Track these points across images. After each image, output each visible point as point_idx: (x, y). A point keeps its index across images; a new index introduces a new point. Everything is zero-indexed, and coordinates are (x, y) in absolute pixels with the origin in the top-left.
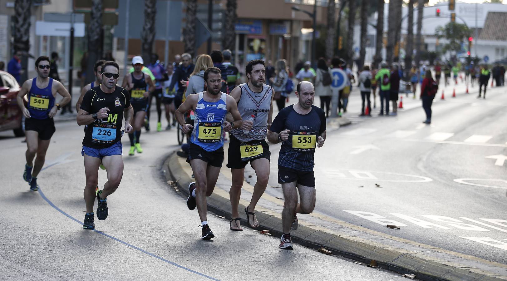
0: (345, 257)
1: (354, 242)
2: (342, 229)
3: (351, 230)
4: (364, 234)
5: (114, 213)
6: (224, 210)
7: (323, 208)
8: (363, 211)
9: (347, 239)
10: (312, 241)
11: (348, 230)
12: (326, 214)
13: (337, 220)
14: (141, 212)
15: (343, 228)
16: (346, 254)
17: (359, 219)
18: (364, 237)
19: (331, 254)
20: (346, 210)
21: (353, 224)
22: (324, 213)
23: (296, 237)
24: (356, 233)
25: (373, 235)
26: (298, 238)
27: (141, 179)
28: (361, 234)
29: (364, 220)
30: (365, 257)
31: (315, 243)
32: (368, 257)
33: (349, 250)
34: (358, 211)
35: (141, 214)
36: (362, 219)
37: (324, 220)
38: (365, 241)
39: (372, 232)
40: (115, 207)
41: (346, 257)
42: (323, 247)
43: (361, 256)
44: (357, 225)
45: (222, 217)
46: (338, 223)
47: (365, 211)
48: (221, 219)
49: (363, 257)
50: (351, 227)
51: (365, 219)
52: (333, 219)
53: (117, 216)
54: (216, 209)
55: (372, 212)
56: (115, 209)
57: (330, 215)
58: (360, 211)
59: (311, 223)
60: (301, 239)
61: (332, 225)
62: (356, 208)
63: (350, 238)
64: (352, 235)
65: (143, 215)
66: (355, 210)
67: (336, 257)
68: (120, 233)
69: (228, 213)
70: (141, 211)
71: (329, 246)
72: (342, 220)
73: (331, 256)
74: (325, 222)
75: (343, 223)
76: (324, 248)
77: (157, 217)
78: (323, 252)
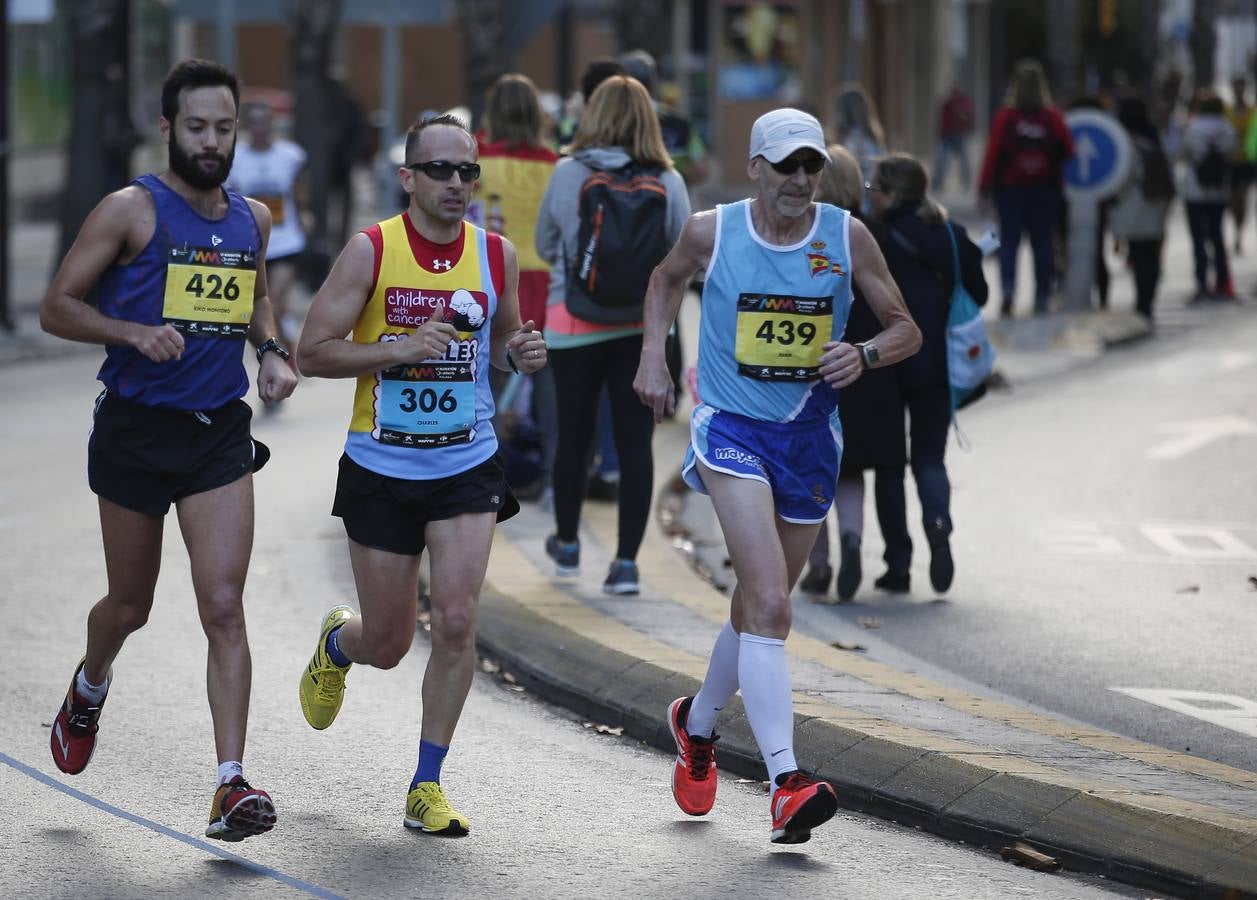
0: (1114, 879)
1: (1148, 817)
2: (1103, 766)
3: (1139, 769)
4: (1194, 784)
5: (170, 728)
6: (618, 701)
7: (1026, 682)
8: (1198, 688)
9: (1120, 807)
10: (976, 816)
11: (1126, 768)
12: (1039, 705)
13: (1083, 728)
14: (281, 721)
15: (1108, 758)
16: (1118, 869)
17: (1178, 722)
18: (1193, 795)
19: (1058, 866)
20: (1123, 685)
21: (1154, 742)
22: (1030, 702)
23: (909, 801)
24: (1160, 780)
25: (1229, 785)
26: (917, 804)
27: (286, 588)
28: (1183, 782)
29: (1197, 725)
30: (1199, 879)
31: (988, 823)
32: (1209, 878)
33: (1129, 848)
34: (1173, 688)
35: (279, 727)
36: (1192, 722)
37: (1027, 731)
38: (1197, 812)
39: (1227, 772)
40: (176, 705)
41: (1120, 881)
42: (1022, 840)
43: (1180, 874)
44: (1170, 746)
45: (610, 731)
46: (1083, 742)
47: (1206, 690)
48: (606, 739)
49: (1191, 878)
50: (1138, 757)
51: (1204, 723)
52: (1065, 725)
53: (180, 740)
54: (587, 699)
55: (1233, 692)
56: (175, 711)
57: (1056, 710)
58: (1182, 687)
59: (973, 742)
60: (931, 809)
61: (1061, 748)
62: (1165, 680)
63: (1135, 801)
64: (1142, 787)
65: (290, 733)
66: (1162, 686)
67: (1079, 879)
68: (190, 809)
69: (633, 711)
70: (279, 715)
71: (1047, 836)
72: (1105, 728)
73: (1058, 874)
74: (1027, 739)
75: (1106, 741)
76: (1027, 843)
77: (345, 737)
78: (1023, 862)
